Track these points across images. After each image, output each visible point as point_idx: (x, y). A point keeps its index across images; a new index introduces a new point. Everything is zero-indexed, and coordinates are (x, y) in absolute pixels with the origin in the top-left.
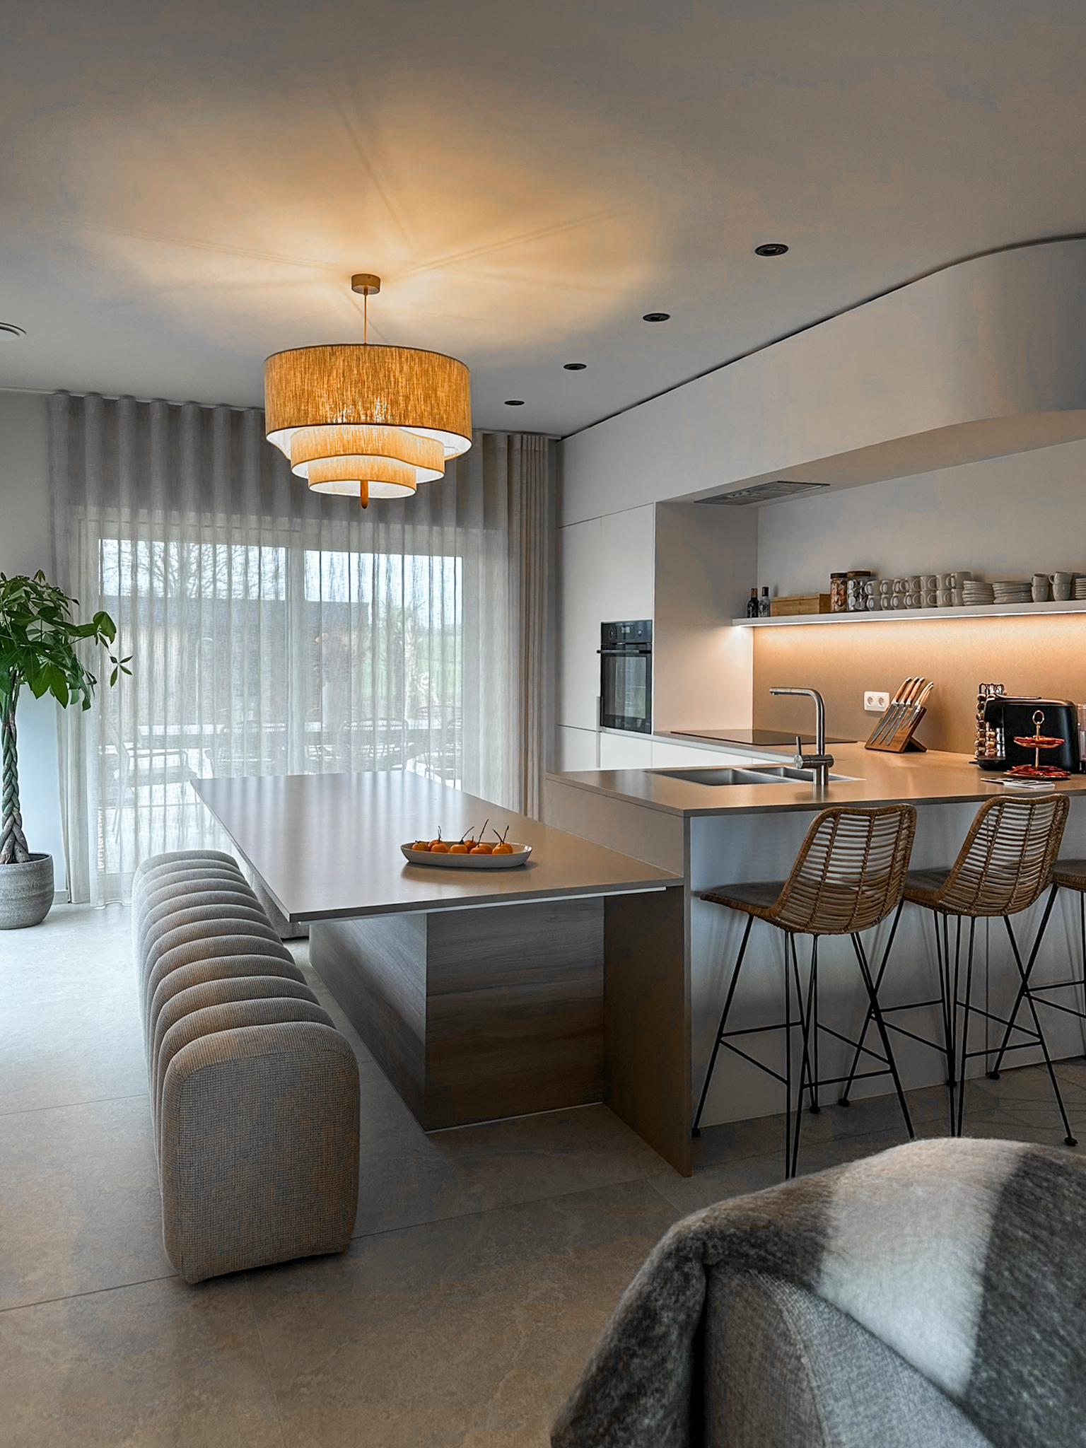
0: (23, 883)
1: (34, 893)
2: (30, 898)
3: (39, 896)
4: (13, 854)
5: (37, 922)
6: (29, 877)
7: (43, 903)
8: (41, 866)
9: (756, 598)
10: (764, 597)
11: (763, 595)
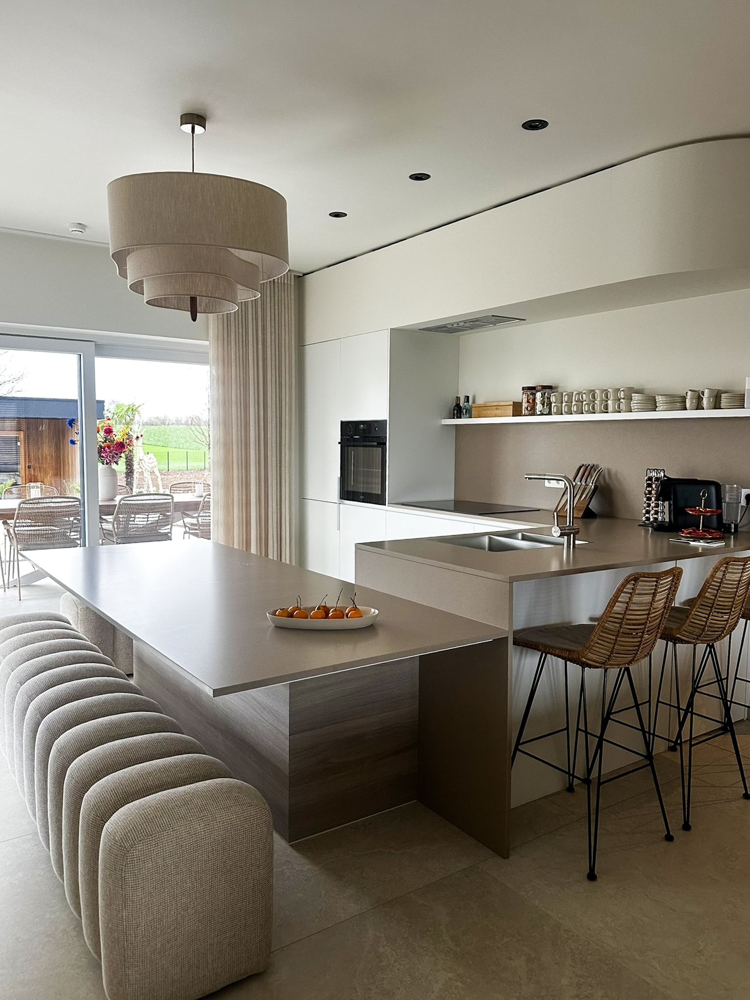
9: (460, 404)
10: (466, 404)
11: (465, 402)
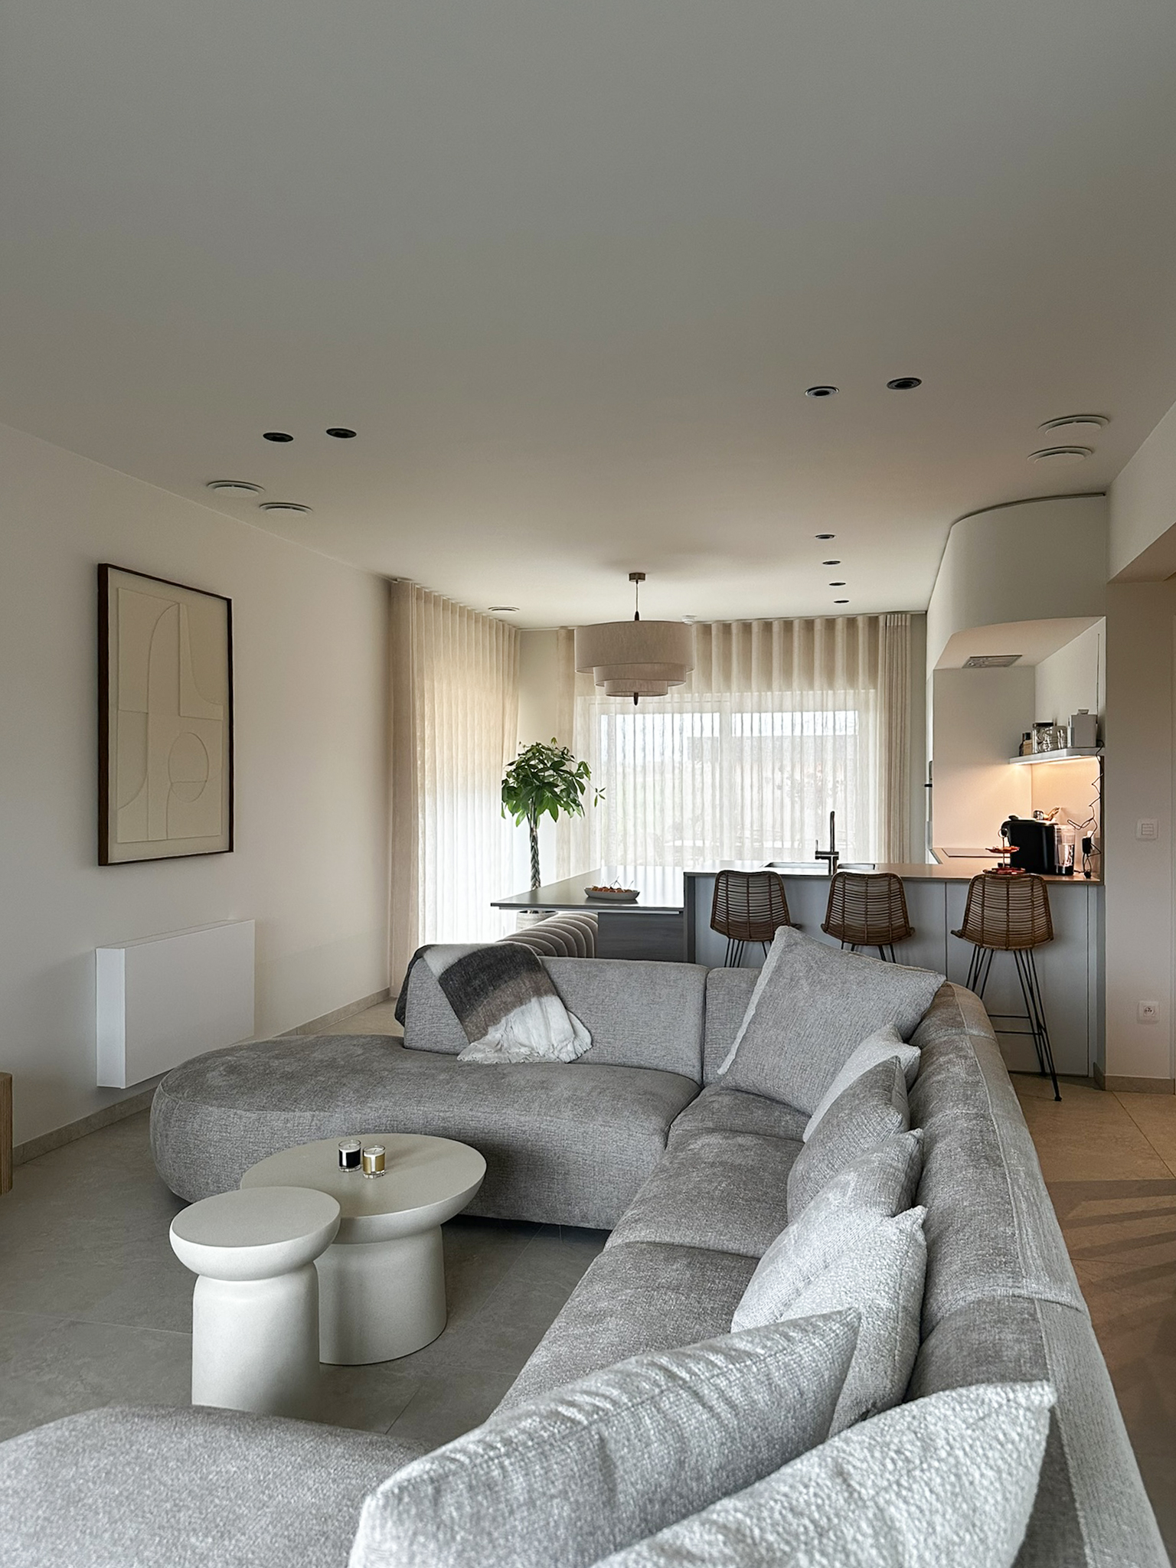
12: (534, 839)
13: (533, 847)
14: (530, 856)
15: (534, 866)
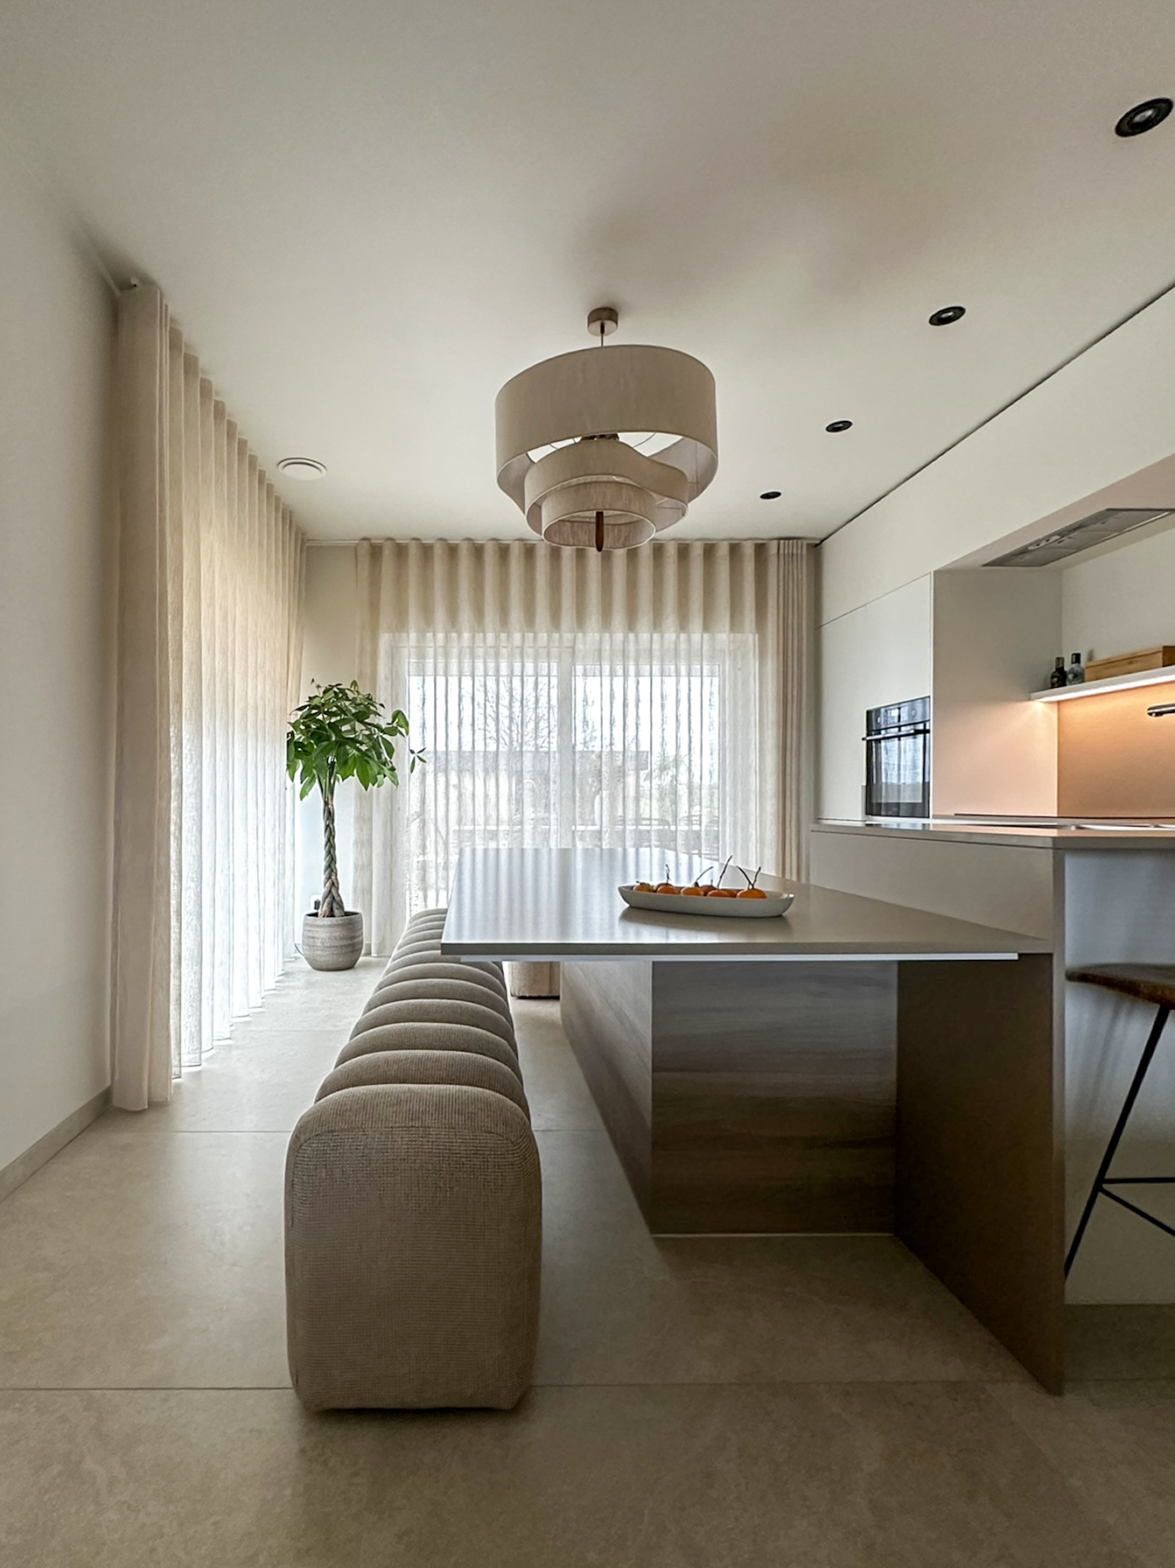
0: (337, 934)
1: (346, 943)
2: (342, 946)
3: (349, 945)
4: (332, 910)
5: (350, 966)
6: (340, 929)
7: (353, 952)
8: (351, 922)
9: (1063, 668)
10: (1074, 665)
11: (1073, 663)
12: (329, 815)
13: (327, 827)
14: (323, 840)
15: (329, 853)
